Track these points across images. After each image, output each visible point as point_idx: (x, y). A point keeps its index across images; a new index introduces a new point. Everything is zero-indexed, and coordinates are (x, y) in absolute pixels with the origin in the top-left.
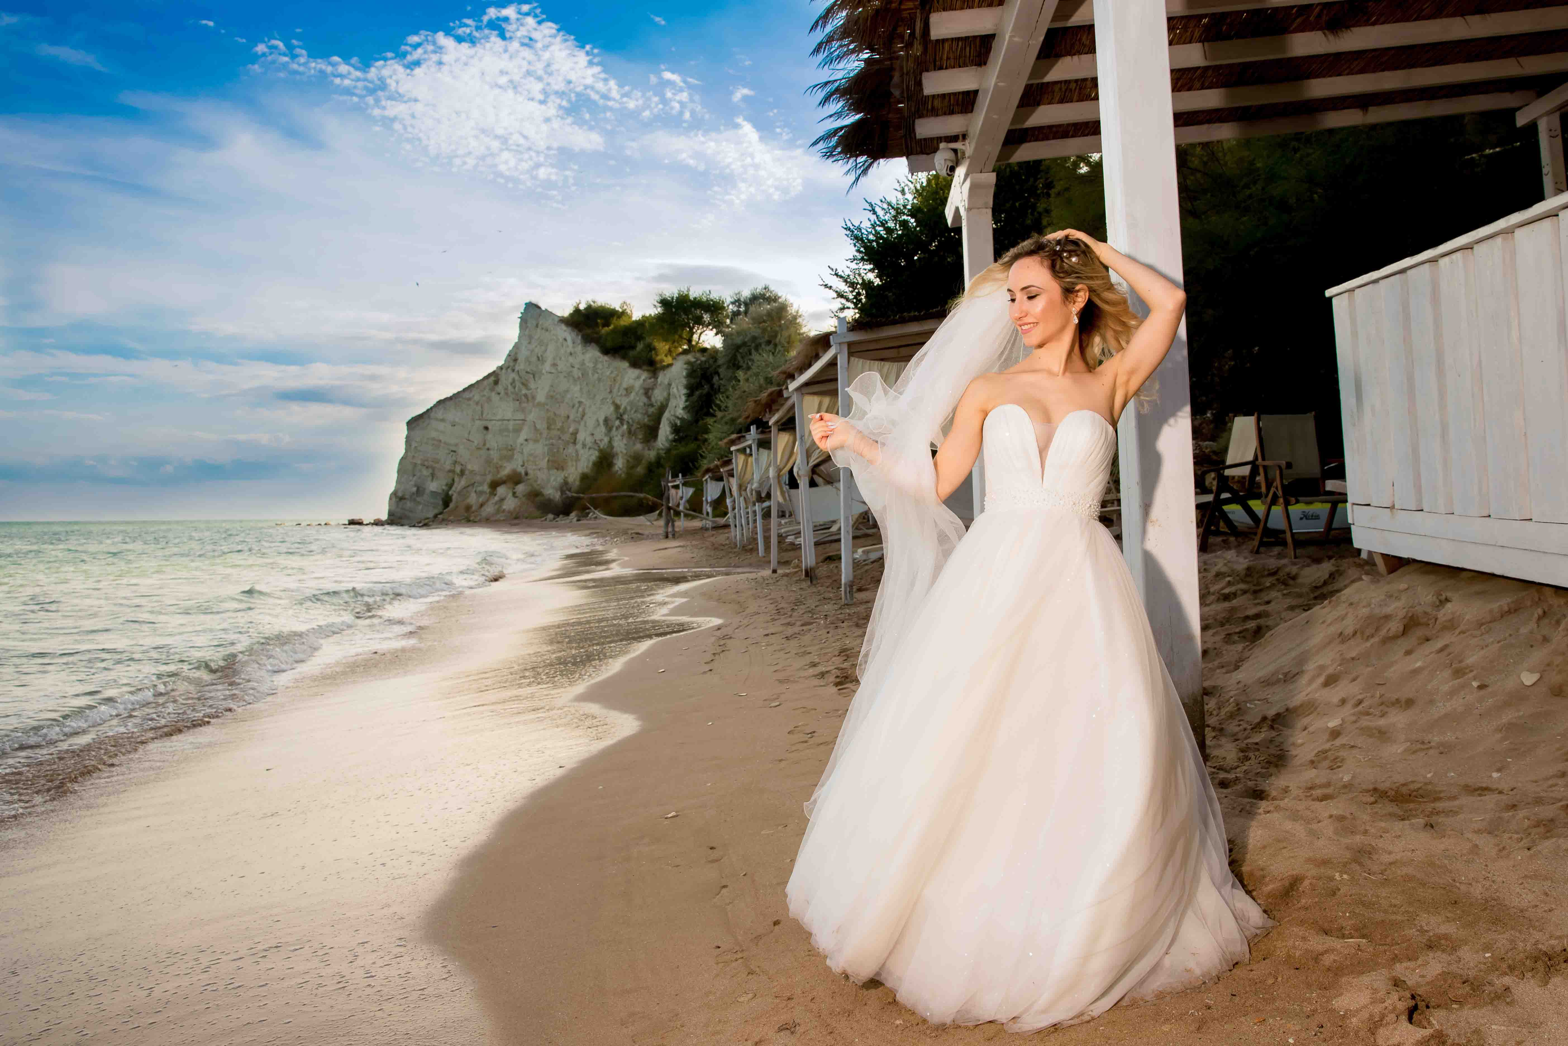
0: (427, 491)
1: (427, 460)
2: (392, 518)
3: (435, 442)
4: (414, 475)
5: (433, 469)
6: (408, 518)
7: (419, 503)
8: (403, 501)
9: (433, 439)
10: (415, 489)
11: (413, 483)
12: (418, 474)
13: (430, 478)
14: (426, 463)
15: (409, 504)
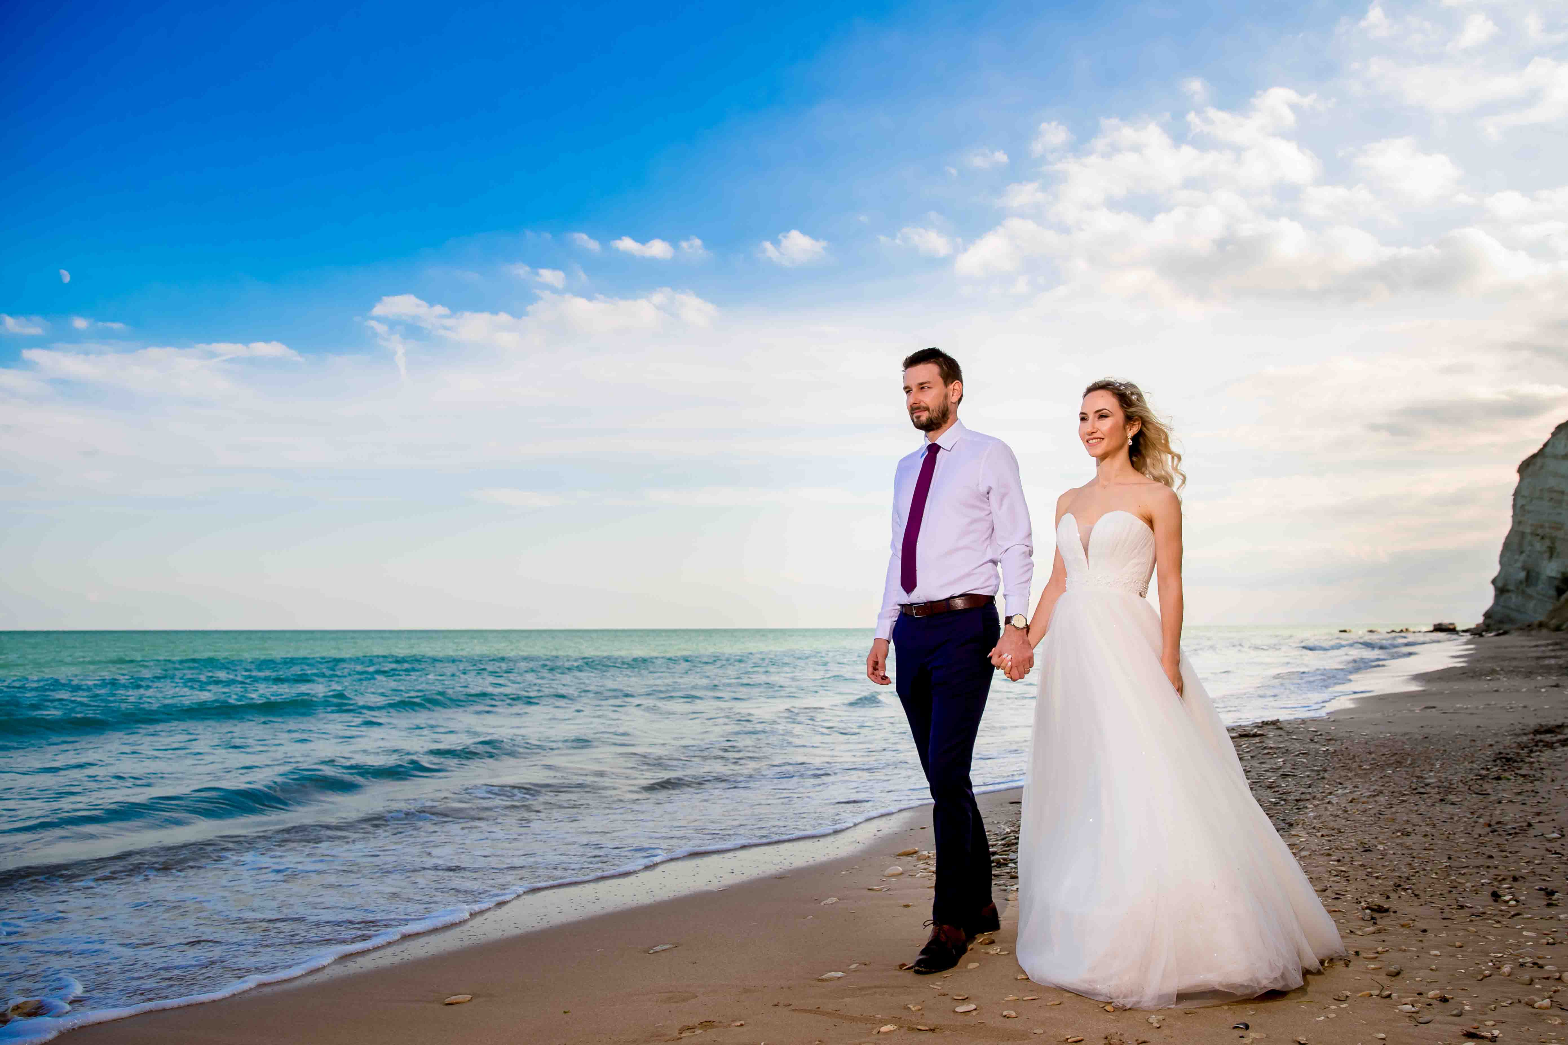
0: (1543, 577)
1: (1542, 526)
2: (1489, 621)
3: (1554, 495)
4: (1522, 552)
5: (1553, 539)
6: (1511, 621)
7: (1531, 597)
8: (1507, 595)
9: (1551, 490)
10: (1522, 575)
11: (1519, 565)
12: (1527, 549)
13: (1547, 555)
14: (1540, 531)
15: (1514, 599)
